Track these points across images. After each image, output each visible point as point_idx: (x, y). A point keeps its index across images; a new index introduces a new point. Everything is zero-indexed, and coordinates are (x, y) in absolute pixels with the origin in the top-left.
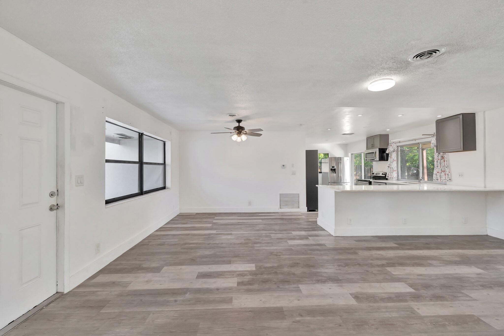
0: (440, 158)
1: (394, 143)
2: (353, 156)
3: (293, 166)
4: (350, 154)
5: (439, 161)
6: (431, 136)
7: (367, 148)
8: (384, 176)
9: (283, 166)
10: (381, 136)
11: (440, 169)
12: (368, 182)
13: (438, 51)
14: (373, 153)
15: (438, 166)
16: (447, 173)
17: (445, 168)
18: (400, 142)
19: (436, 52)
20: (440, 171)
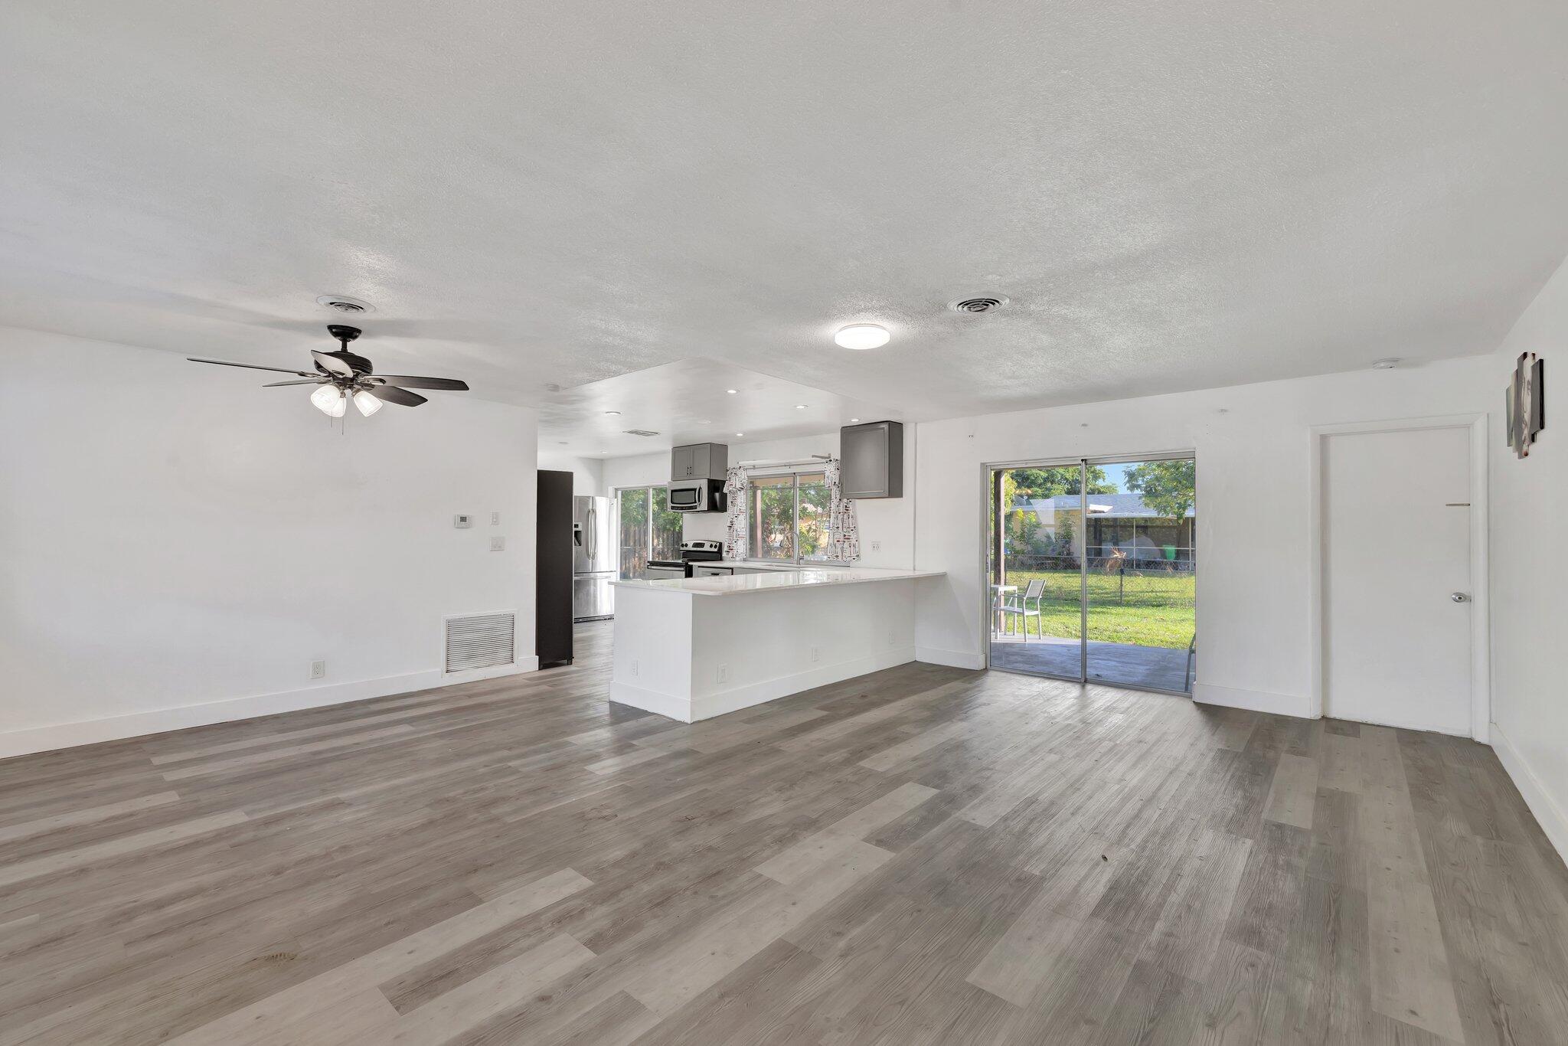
0: (842, 509)
1: (742, 469)
2: (619, 493)
3: (496, 519)
4: (611, 490)
5: (840, 516)
6: (824, 461)
7: (675, 477)
8: (716, 550)
9: (463, 519)
10: (712, 446)
11: (842, 535)
12: (683, 569)
13: (998, 302)
14: (695, 490)
15: (838, 528)
16: (853, 541)
17: (849, 532)
18: (754, 467)
19: (993, 304)
20: (842, 539)
